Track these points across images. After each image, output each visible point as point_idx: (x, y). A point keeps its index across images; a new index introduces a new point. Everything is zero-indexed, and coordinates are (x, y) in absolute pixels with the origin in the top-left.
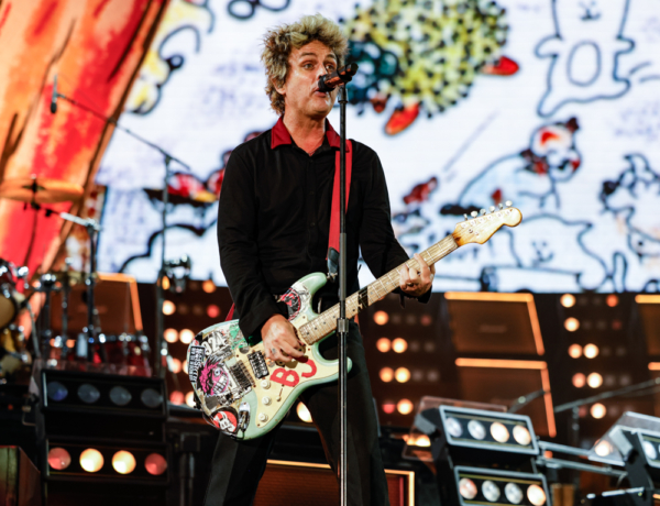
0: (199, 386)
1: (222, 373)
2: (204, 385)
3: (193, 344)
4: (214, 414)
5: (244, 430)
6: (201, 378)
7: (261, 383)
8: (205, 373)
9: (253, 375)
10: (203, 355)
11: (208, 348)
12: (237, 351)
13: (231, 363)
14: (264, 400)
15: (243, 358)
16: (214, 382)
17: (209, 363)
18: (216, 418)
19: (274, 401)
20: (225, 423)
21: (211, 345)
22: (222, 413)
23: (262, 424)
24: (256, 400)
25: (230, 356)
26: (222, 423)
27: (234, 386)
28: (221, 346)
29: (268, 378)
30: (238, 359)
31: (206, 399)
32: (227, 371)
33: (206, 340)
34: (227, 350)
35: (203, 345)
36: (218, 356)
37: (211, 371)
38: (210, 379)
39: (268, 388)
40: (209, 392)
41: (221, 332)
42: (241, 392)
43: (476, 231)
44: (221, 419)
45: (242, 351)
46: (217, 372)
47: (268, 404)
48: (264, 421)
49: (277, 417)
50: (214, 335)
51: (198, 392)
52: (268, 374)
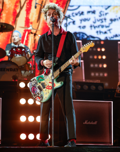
0: (32, 92)
1: (36, 88)
3: (30, 83)
4: (35, 98)
5: (42, 101)
6: (32, 90)
7: (44, 89)
9: (42, 88)
10: (32, 85)
11: (33, 83)
12: (39, 83)
13: (38, 86)
14: (45, 93)
15: (40, 84)
17: (33, 87)
18: (36, 98)
19: (47, 93)
21: (33, 82)
22: (37, 97)
23: (46, 99)
24: (44, 93)
25: (37, 84)
27: (38, 91)
28: (35, 82)
29: (45, 88)
30: (39, 85)
31: (34, 94)
32: (37, 88)
33: (32, 81)
34: (36, 83)
36: (35, 84)
37: (34, 88)
38: (34, 90)
39: (45, 90)
41: (35, 79)
42: (40, 92)
43: (85, 49)
44: (37, 99)
45: (40, 83)
46: (35, 88)
47: (46, 94)
48: (46, 98)
49: (49, 97)
50: (33, 80)
51: (32, 93)
52: (45, 87)
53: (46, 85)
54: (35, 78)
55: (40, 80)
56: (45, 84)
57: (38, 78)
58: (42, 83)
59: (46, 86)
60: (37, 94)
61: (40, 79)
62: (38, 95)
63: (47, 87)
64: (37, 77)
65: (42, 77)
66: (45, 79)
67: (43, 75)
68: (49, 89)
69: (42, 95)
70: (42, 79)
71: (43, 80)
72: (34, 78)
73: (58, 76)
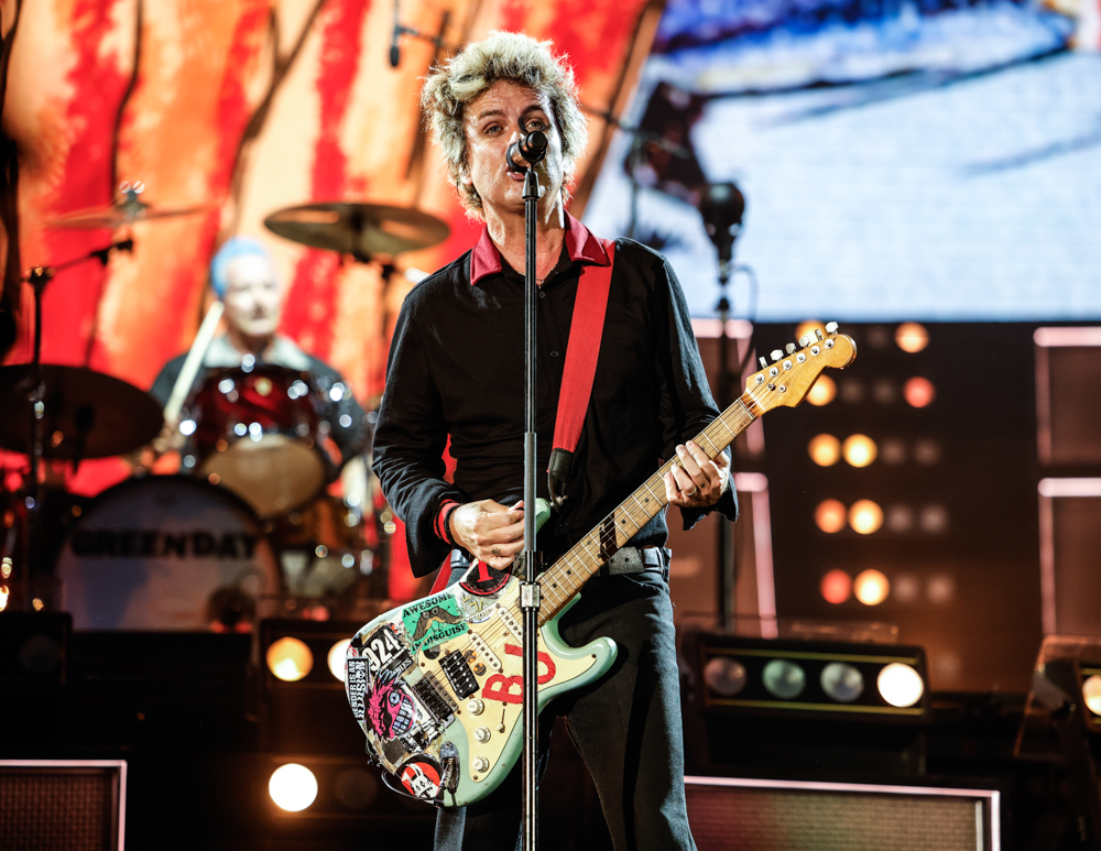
0: (370, 726)
1: (404, 697)
2: (376, 722)
3: (351, 657)
4: (401, 771)
5: (453, 792)
6: (370, 712)
7: (467, 705)
8: (374, 702)
9: (456, 699)
10: (368, 672)
11: (374, 658)
12: (421, 657)
13: (413, 678)
14: (476, 737)
15: (433, 666)
16: (393, 716)
17: (378, 686)
18: (405, 777)
19: (495, 734)
20: (421, 785)
21: (377, 653)
22: (414, 767)
23: (482, 776)
24: (464, 736)
25: (412, 665)
26: (415, 783)
27: (421, 716)
28: (394, 651)
29: (478, 694)
30: (424, 670)
31: (385, 746)
32: (409, 693)
33: (369, 645)
34: (405, 656)
35: (364, 656)
36: (390, 667)
37: (385, 697)
38: (384, 710)
39: (479, 712)
40: (386, 734)
41: (390, 628)
42: (437, 726)
43: (780, 385)
44: (414, 778)
45: (430, 655)
46: (395, 697)
47: (484, 740)
48: (482, 770)
49: (504, 760)
50: (379, 634)
51: (371, 737)
52: (477, 688)
53: (482, 670)
54: (394, 616)
55: (430, 634)
56: (472, 666)
57: (416, 616)
58: (449, 654)
59: (482, 681)
60: (411, 741)
61: (430, 621)
62: (418, 748)
63: (490, 682)
64: (406, 613)
65: (443, 605)
66: (470, 627)
67: (455, 590)
68: (504, 697)
69: (451, 746)
70: (446, 627)
71: (458, 629)
72: (380, 617)
73: (571, 597)
